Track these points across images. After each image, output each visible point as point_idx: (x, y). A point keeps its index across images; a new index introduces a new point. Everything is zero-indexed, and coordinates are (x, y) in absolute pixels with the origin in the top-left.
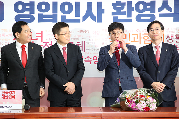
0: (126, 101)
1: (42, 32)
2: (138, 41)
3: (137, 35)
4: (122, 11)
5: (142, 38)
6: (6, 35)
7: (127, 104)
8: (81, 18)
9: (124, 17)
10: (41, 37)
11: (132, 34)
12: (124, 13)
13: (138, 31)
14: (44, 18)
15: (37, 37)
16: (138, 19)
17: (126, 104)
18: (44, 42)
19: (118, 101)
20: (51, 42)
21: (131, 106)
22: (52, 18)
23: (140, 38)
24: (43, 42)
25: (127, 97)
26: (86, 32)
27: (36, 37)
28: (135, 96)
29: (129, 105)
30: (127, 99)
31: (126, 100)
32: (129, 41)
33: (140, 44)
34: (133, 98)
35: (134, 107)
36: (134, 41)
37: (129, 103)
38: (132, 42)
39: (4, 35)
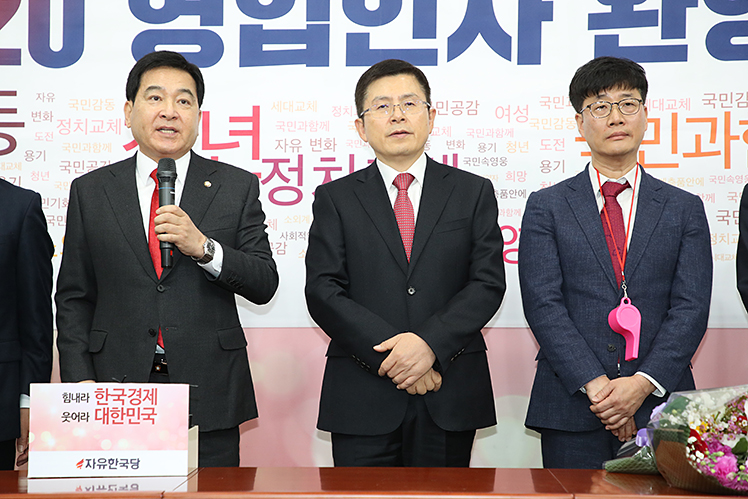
0: (690, 446)
1: (256, 109)
2: (718, 153)
3: (714, 121)
4: (637, 8)
5: (737, 138)
6: (90, 128)
7: (694, 458)
8: (440, 43)
9: (650, 36)
10: (251, 137)
11: (688, 120)
12: (648, 19)
13: (718, 103)
14: (266, 47)
15: (232, 133)
16: (720, 45)
17: (690, 459)
18: (264, 161)
19: (644, 444)
20: (300, 157)
21: (713, 471)
22: (303, 46)
23: (728, 138)
24: (262, 157)
25: (693, 427)
26: (465, 111)
27: (230, 135)
28: (734, 418)
29: (704, 463)
30: (693, 433)
31: (692, 439)
32: (674, 151)
33: (727, 165)
34: (725, 431)
35: (731, 475)
36: (698, 153)
37: (706, 456)
38: (685, 155)
39: (83, 126)
